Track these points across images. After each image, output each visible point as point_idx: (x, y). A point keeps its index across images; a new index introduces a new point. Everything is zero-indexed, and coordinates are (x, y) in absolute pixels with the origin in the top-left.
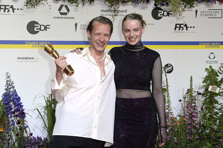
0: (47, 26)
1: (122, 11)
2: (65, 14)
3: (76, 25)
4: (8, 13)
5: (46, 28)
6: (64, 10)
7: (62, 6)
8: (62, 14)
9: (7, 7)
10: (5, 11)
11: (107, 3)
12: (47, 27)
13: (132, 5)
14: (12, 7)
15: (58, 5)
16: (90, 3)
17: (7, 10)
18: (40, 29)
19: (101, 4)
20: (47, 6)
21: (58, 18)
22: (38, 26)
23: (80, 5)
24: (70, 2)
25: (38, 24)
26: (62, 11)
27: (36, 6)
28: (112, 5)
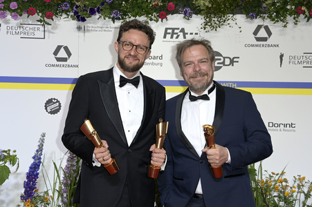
0: (234, 58)
2: (265, 39)
3: (282, 56)
4: (177, 40)
5: (232, 62)
6: (262, 33)
8: (258, 39)
9: (176, 31)
10: (172, 37)
12: (235, 60)
14: (183, 30)
15: (254, 26)
16: (308, 21)
17: (175, 36)
18: (223, 63)
20: (236, 27)
21: (253, 46)
22: (220, 59)
23: (291, 25)
24: (273, 20)
25: (221, 55)
26: (259, 35)
27: (218, 29)
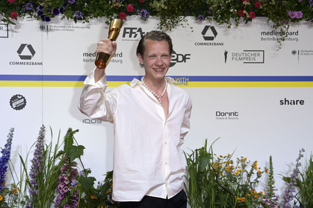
0: (186, 55)
1: (291, 34)
2: (212, 38)
3: (226, 53)
4: (135, 39)
5: (184, 59)
6: (209, 33)
7: (207, 28)
8: (206, 38)
9: (134, 31)
10: (130, 36)
11: (270, 21)
12: (187, 57)
13: (305, 24)
15: (202, 27)
16: (246, 23)
17: (133, 35)
18: (177, 60)
19: (261, 24)
20: (188, 27)
21: (202, 44)
22: (174, 56)
23: (233, 26)
24: (219, 21)
26: (206, 35)
27: (172, 29)
28: (278, 25)
